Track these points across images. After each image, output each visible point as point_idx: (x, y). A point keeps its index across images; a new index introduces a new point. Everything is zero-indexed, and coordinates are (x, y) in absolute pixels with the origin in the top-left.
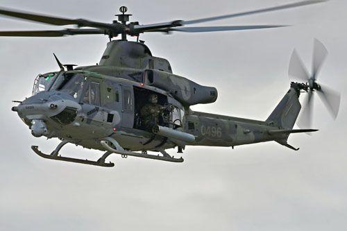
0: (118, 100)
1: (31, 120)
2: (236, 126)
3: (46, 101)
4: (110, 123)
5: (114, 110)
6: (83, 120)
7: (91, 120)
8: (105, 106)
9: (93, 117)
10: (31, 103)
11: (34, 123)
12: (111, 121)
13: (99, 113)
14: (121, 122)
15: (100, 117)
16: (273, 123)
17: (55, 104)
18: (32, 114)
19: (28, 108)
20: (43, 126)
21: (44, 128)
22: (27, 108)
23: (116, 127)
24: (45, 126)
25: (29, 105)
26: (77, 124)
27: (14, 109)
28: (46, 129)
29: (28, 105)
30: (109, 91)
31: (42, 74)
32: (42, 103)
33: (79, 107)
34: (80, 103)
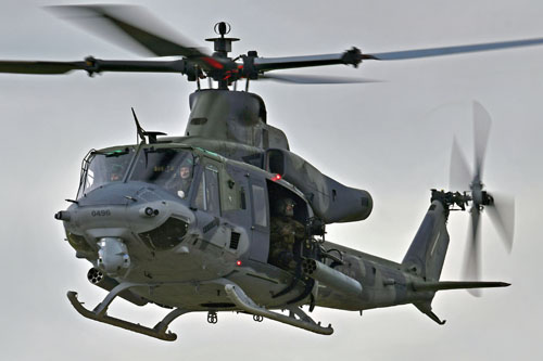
0: (244, 207)
1: (99, 239)
2: (374, 270)
3: (135, 200)
4: (233, 251)
5: (241, 224)
6: (195, 243)
7: (208, 243)
8: (227, 216)
9: (210, 237)
10: (106, 205)
11: (103, 244)
12: (236, 248)
13: (220, 230)
14: (250, 250)
15: (221, 237)
16: (415, 269)
17: (154, 208)
18: (105, 227)
19: (99, 213)
20: (121, 251)
21: (122, 254)
22: (94, 214)
23: (242, 258)
24: (126, 251)
25: (101, 209)
26: (186, 249)
27: (60, 216)
28: (127, 257)
29: (96, 209)
30: (231, 188)
31: (97, 149)
32: (127, 205)
33: (190, 217)
34: (191, 209)
